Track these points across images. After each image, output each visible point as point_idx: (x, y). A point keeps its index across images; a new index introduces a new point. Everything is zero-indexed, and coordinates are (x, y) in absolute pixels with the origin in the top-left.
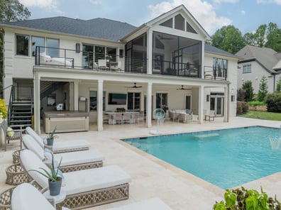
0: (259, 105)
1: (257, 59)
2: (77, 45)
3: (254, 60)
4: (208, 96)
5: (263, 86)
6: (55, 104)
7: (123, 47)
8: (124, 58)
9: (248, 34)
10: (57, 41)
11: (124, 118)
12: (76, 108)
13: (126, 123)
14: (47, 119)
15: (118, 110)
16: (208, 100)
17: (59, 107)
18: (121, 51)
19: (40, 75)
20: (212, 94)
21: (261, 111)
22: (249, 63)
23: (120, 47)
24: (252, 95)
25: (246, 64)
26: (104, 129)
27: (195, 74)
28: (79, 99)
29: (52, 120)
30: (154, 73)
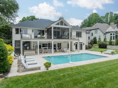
0: (96, 46)
1: (99, 28)
2: (33, 30)
3: (98, 29)
4: (74, 44)
5: (100, 39)
6: (26, 47)
7: (46, 30)
8: (47, 33)
9: (102, 16)
10: (27, 29)
11: (46, 51)
12: (32, 49)
13: (47, 52)
14: (24, 52)
15: (45, 49)
16: (74, 45)
17: (28, 48)
18: (46, 31)
19: (22, 41)
20: (76, 43)
21: (96, 48)
22: (97, 30)
23: (45, 30)
24: (97, 42)
25: (95, 30)
26: (39, 54)
27: (68, 38)
28: (33, 46)
29: (26, 52)
30: (54, 38)
